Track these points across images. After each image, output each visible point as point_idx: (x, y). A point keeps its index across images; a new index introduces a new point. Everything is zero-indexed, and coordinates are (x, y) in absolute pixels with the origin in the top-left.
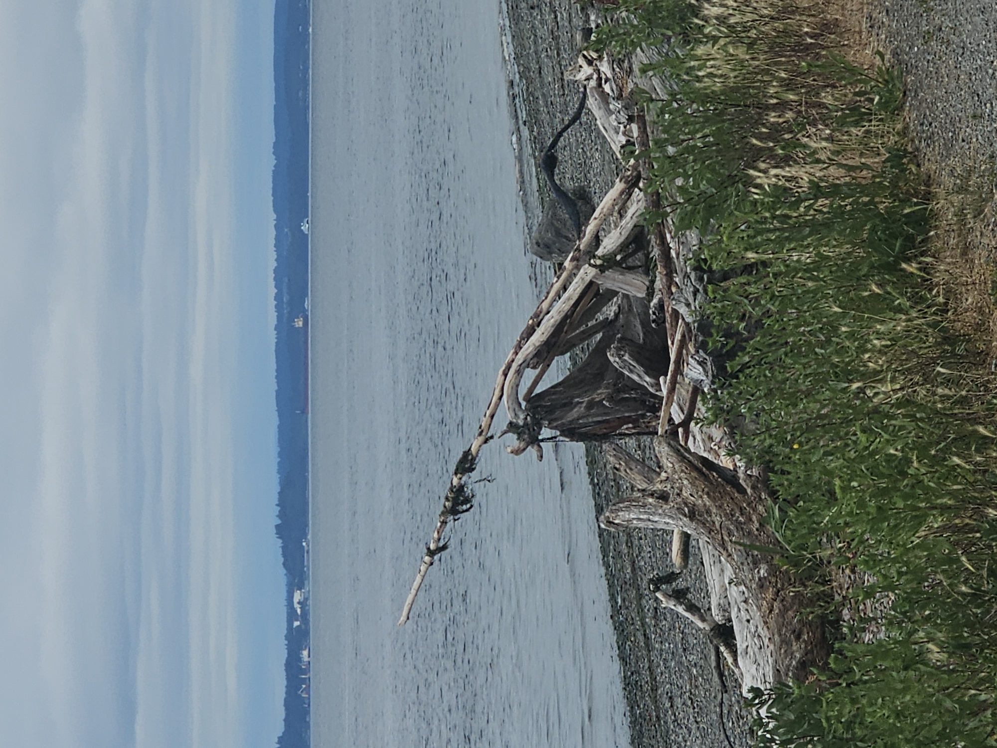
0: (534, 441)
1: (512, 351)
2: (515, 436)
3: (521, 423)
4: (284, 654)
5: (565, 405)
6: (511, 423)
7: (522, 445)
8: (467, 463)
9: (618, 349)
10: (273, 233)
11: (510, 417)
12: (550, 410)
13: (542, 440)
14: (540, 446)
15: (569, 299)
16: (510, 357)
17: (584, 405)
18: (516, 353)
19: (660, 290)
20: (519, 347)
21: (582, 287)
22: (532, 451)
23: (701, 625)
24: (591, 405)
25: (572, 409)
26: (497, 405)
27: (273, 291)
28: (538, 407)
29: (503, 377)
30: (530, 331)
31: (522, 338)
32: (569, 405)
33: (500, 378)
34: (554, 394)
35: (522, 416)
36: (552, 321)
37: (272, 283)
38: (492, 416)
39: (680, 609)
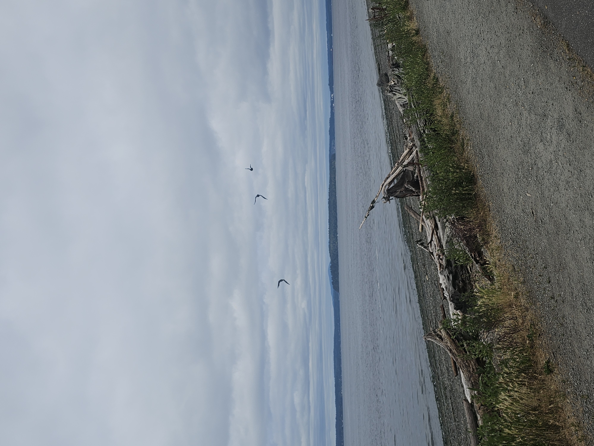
0: (389, 200)
1: (384, 181)
2: (384, 199)
3: (386, 197)
4: (330, 105)
5: (395, 192)
6: (383, 197)
7: (386, 201)
8: (374, 202)
9: (407, 184)
10: (327, 35)
11: (383, 195)
12: (392, 193)
13: (390, 199)
14: (390, 201)
15: (396, 173)
16: (383, 183)
17: (399, 192)
18: (385, 182)
19: (417, 173)
20: (385, 181)
21: (399, 171)
22: (388, 202)
23: (427, 251)
24: (400, 192)
25: (396, 193)
26: (380, 192)
27: (327, 44)
28: (389, 192)
29: (382, 187)
30: (387, 178)
31: (386, 179)
32: (396, 192)
33: (381, 187)
34: (393, 189)
35: (386, 195)
36: (393, 177)
37: (327, 43)
38: (379, 194)
39: (422, 247)
